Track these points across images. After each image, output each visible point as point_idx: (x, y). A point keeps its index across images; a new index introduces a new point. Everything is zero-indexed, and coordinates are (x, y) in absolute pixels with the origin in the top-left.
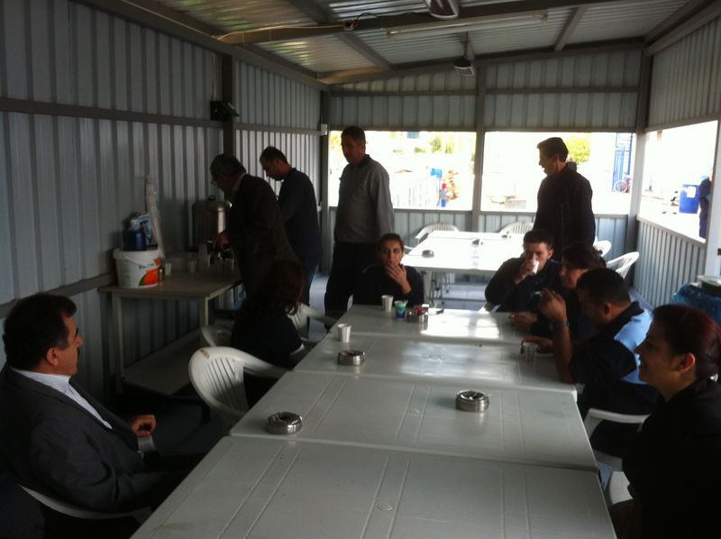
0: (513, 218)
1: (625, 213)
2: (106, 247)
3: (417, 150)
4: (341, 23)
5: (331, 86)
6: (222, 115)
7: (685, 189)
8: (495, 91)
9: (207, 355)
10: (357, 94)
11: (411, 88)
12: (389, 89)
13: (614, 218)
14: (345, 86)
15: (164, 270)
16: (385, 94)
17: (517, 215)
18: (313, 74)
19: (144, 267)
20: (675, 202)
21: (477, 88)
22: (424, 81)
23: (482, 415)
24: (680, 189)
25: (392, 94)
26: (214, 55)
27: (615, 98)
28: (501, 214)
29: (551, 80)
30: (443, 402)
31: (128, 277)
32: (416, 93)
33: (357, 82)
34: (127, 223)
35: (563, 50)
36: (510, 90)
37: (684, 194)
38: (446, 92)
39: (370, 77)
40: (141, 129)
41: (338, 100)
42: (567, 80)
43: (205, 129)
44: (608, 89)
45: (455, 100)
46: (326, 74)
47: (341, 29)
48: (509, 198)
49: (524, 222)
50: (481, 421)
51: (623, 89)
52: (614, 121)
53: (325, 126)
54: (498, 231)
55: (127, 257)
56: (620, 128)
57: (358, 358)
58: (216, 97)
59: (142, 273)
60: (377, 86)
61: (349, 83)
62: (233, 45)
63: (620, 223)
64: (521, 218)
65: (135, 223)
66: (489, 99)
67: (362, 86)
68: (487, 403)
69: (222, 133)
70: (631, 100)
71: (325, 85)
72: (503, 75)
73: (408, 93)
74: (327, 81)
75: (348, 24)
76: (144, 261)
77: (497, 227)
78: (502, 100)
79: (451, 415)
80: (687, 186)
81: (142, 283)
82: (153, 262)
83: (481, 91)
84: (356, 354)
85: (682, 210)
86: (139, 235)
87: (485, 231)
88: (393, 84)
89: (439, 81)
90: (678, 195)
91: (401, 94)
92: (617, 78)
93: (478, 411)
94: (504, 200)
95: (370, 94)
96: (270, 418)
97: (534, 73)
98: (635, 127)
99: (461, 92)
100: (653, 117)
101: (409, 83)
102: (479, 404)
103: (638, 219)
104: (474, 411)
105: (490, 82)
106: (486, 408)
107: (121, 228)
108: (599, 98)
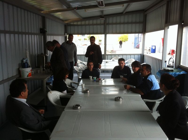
0: (114, 56)
1: (141, 53)
2: (17, 68)
3: (85, 39)
4: (73, 8)
5: (67, 23)
6: (43, 32)
7: (152, 47)
8: (109, 24)
9: (51, 93)
10: (74, 25)
11: (88, 24)
12: (82, 24)
13: (138, 55)
14: (71, 23)
15: (32, 73)
16: (81, 25)
17: (115, 55)
18: (62, 20)
19: (28, 72)
20: (150, 50)
21: (104, 23)
22: (91, 22)
23: (121, 102)
24: (151, 47)
25: (83, 25)
26: (40, 17)
27: (138, 25)
28: (111, 55)
29: (122, 21)
30: (112, 100)
31: (24, 75)
32: (89, 25)
33: (74, 22)
34: (22, 61)
35: (125, 13)
36: (113, 24)
37: (152, 48)
38: (97, 24)
39: (77, 21)
40: (25, 36)
41: (69, 27)
42: (126, 21)
43: (39, 35)
44: (136, 23)
45: (99, 26)
46: (66, 20)
47: (73, 9)
48: (112, 51)
49: (117, 57)
50: (121, 103)
51: (139, 23)
52: (137, 31)
53: (66, 34)
54: (111, 59)
55: (24, 70)
56: (139, 33)
57: (89, 91)
58: (41, 27)
59: (28, 73)
60: (79, 23)
61: (72, 22)
62: (45, 14)
63: (139, 56)
64: (116, 56)
65: (25, 61)
66: (107, 26)
67: (75, 23)
68: (122, 99)
69: (43, 36)
70: (141, 25)
71: (66, 23)
72: (111, 20)
73: (87, 25)
74: (66, 22)
75: (75, 8)
76: (28, 70)
77: (110, 58)
78: (110, 26)
79: (114, 102)
80: (153, 46)
81: (28, 76)
82: (30, 71)
83: (105, 24)
84: (88, 90)
85: (152, 52)
86: (26, 64)
87: (107, 60)
88: (83, 23)
89: (95, 22)
90: (151, 48)
91: (85, 25)
92: (138, 20)
93: (120, 101)
94: (111, 51)
95: (77, 25)
96: (73, 106)
97: (118, 19)
98: (143, 32)
99: (100, 24)
100: (147, 30)
101: (87, 22)
102: (120, 99)
103: (144, 55)
104: (119, 101)
105: (107, 22)
106: (122, 100)
107: (21, 62)
108: (134, 25)
